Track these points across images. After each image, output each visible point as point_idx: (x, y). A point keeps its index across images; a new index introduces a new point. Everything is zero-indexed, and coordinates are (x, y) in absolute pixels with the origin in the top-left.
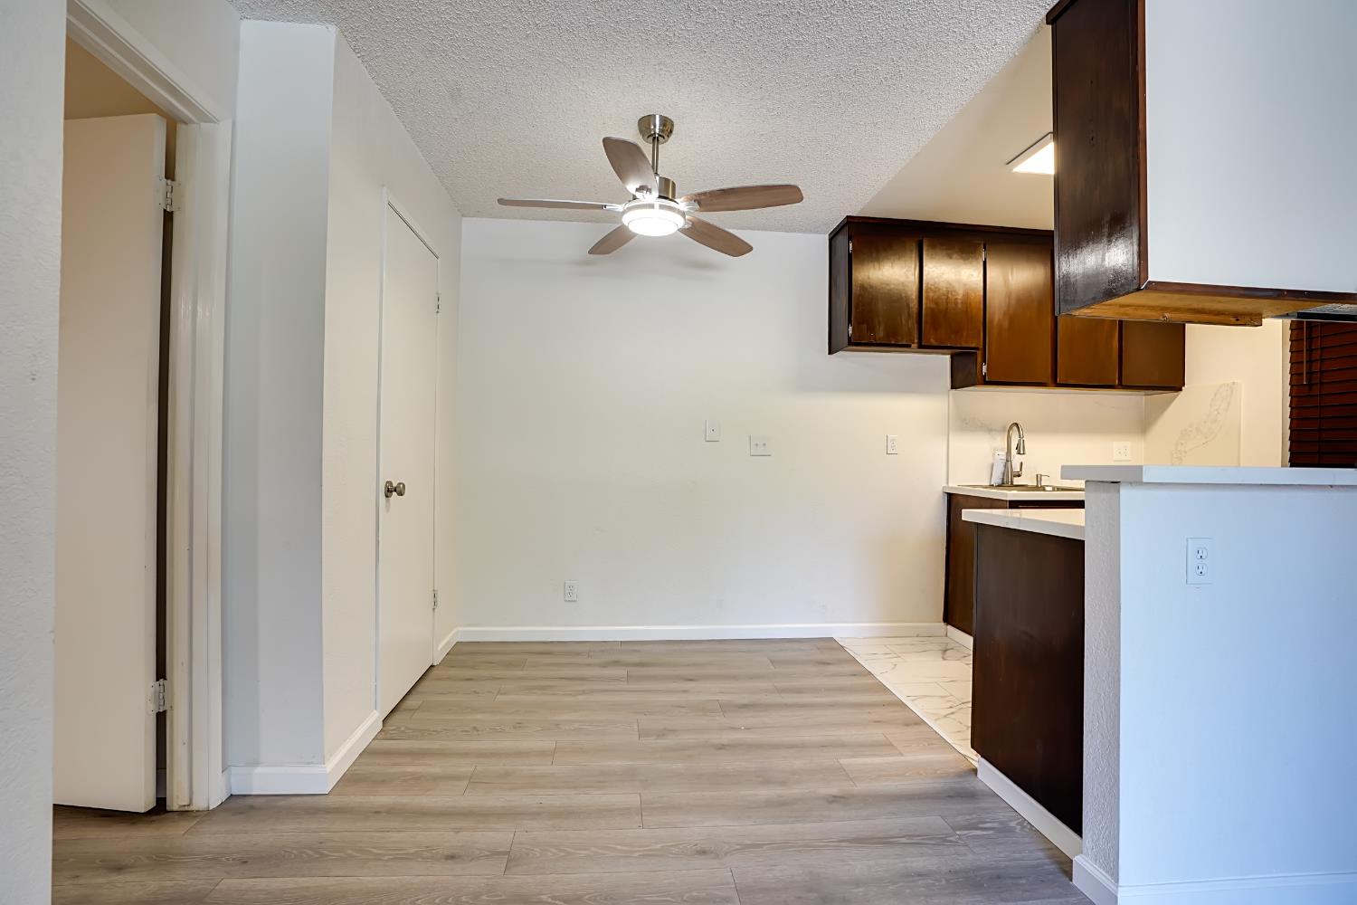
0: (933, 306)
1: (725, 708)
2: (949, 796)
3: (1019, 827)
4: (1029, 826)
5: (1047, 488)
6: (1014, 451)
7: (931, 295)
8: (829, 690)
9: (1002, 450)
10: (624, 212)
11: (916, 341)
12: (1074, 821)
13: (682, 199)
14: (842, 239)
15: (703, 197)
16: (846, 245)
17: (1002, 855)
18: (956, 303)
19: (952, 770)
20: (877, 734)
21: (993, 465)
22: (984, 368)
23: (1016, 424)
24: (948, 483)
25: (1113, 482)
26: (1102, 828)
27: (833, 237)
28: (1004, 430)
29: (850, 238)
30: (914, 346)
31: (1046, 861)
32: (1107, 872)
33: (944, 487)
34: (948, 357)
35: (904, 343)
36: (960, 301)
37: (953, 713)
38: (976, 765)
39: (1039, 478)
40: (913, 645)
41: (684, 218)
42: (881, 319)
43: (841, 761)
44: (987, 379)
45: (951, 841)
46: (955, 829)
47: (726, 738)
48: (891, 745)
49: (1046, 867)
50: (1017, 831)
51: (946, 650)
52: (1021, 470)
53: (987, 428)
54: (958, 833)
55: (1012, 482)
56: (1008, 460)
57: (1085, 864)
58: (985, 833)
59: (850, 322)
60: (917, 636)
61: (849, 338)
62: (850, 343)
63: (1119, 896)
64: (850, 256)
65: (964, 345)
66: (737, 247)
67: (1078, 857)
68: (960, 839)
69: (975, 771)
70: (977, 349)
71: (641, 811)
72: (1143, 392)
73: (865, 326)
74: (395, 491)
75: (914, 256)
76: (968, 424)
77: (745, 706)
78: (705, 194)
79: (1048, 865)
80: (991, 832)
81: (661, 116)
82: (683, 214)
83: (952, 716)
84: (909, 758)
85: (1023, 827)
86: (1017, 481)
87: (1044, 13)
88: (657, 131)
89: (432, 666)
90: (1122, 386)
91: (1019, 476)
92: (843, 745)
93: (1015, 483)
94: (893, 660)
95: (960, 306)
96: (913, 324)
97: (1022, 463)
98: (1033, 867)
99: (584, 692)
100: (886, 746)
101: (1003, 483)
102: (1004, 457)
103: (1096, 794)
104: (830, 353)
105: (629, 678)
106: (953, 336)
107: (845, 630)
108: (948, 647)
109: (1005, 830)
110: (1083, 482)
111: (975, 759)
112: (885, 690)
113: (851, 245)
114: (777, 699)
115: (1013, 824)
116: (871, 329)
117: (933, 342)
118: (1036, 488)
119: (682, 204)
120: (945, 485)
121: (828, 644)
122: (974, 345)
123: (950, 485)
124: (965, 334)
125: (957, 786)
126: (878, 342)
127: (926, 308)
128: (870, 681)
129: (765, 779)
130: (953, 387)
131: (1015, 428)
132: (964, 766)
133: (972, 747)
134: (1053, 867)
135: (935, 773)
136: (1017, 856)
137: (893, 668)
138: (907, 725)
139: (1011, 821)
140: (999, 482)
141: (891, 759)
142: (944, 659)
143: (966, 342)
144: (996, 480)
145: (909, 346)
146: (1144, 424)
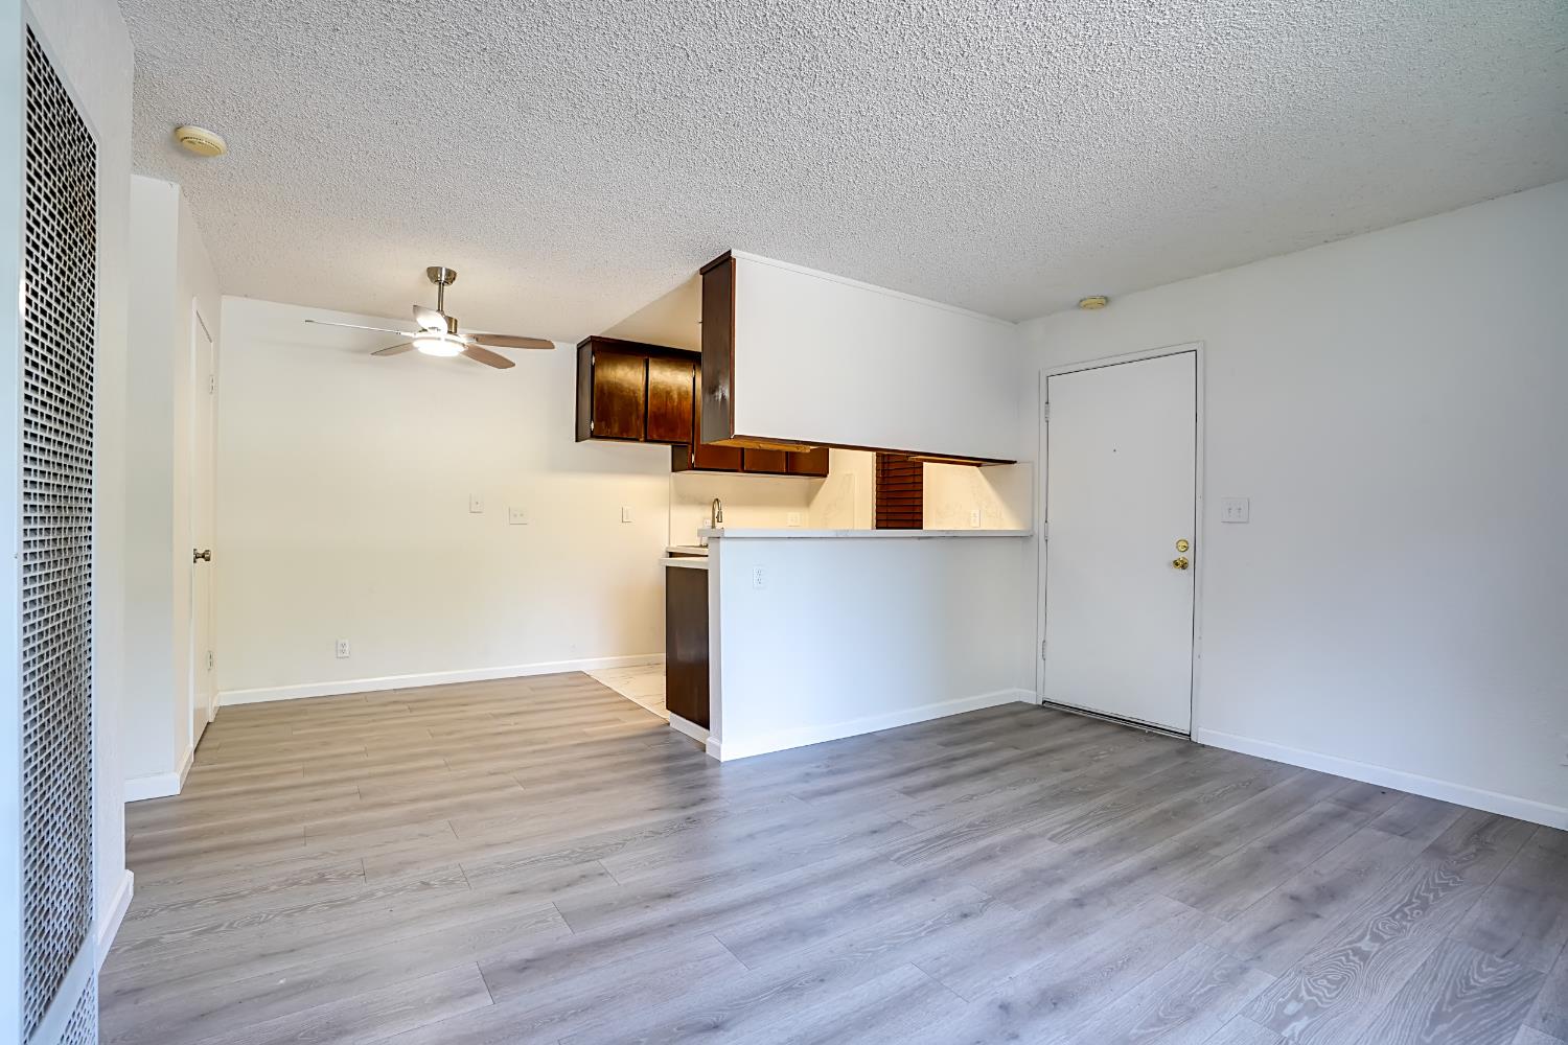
0: (656, 410)
1: (496, 716)
2: (650, 735)
7: (654, 401)
9: (708, 519)
10: (415, 339)
11: (643, 435)
12: (706, 724)
14: (588, 350)
16: (590, 356)
18: (673, 409)
19: (655, 723)
20: (611, 715)
22: (693, 458)
24: (669, 544)
25: (718, 537)
27: (580, 348)
28: (709, 504)
29: (593, 353)
30: (641, 439)
31: (695, 749)
32: (718, 738)
33: (667, 548)
34: (669, 448)
35: (635, 435)
36: (675, 407)
38: (668, 718)
42: (616, 416)
44: (696, 466)
47: (501, 729)
49: (695, 751)
53: (699, 502)
56: (713, 526)
58: (666, 745)
61: (592, 431)
62: (592, 435)
64: (593, 367)
65: (678, 440)
66: (504, 364)
68: (652, 749)
69: (668, 723)
70: (689, 443)
71: (447, 765)
73: (603, 423)
74: (203, 557)
75: (643, 370)
76: (683, 499)
79: (697, 750)
80: (670, 744)
81: (447, 270)
82: (464, 345)
84: (628, 723)
87: (698, 268)
88: (443, 279)
89: (209, 723)
90: (788, 473)
92: (586, 723)
95: (675, 411)
96: (640, 422)
98: (688, 751)
99: (374, 721)
102: (710, 525)
104: (577, 441)
105: (411, 710)
106: (670, 433)
107: (591, 664)
109: (678, 742)
111: (669, 715)
112: (618, 695)
113: (594, 358)
115: (684, 740)
116: (608, 426)
117: (655, 437)
119: (462, 338)
120: (668, 546)
121: (579, 676)
122: (686, 439)
123: (672, 545)
124: (680, 432)
126: (614, 434)
127: (650, 411)
129: (531, 743)
130: (673, 471)
131: (717, 503)
132: (661, 721)
133: (667, 708)
134: (699, 752)
135: (645, 727)
136: (681, 749)
143: (681, 437)
146: (808, 500)
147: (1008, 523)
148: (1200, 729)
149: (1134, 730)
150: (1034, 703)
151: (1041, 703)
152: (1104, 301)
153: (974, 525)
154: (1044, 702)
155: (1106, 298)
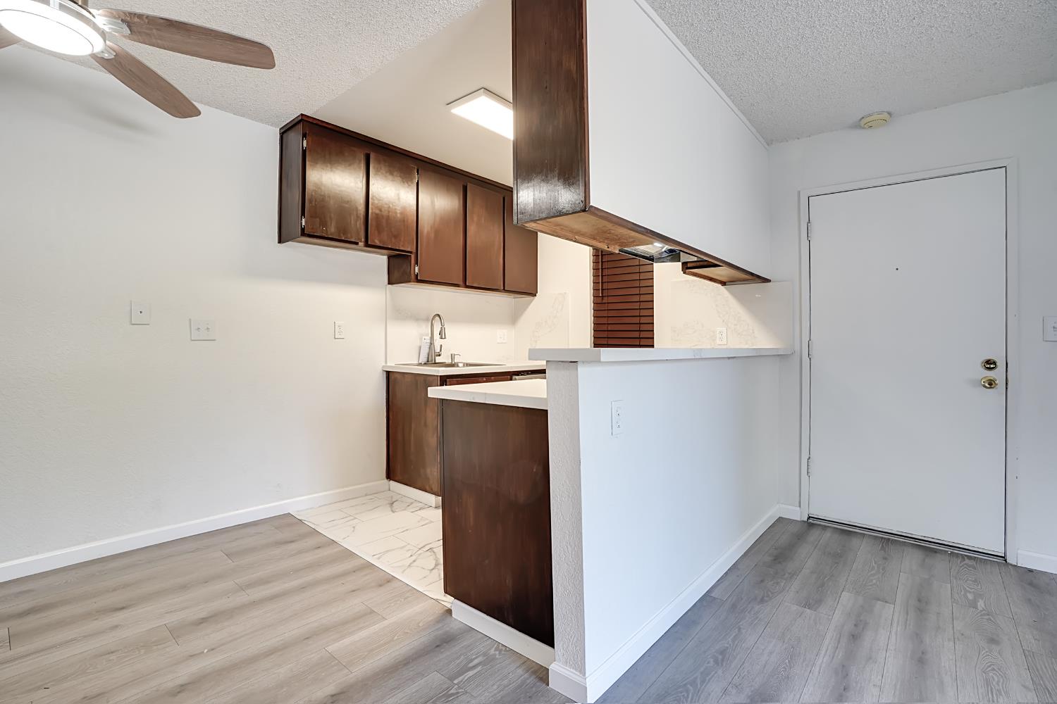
0: (377, 212)
2: (437, 646)
3: (497, 652)
4: (504, 648)
5: (461, 365)
6: (437, 336)
7: (376, 202)
8: (297, 571)
9: (427, 335)
11: (363, 240)
12: (546, 636)
13: (101, 11)
14: (295, 135)
15: (136, 20)
16: (297, 142)
17: (495, 687)
18: (396, 213)
19: (431, 618)
20: (355, 604)
21: (420, 347)
22: (417, 269)
23: (439, 315)
24: (386, 362)
25: (571, 362)
26: (571, 637)
27: (284, 132)
28: (428, 320)
29: (304, 136)
30: (361, 244)
31: (526, 676)
32: (576, 670)
33: (383, 367)
34: (385, 258)
35: (353, 240)
36: (398, 212)
37: (414, 561)
38: (449, 606)
39: (452, 357)
40: (364, 504)
41: (105, 42)
42: (332, 215)
43: (330, 649)
44: (419, 278)
45: (453, 694)
46: (451, 679)
47: (184, 674)
48: (372, 612)
49: (528, 681)
50: (497, 656)
51: (393, 503)
52: (441, 350)
53: (416, 318)
54: (455, 682)
55: (435, 360)
56: (431, 344)
57: (559, 669)
58: (475, 671)
59: (303, 214)
60: (366, 495)
61: (303, 230)
62: (303, 233)
63: (587, 686)
64: (304, 152)
65: (400, 248)
66: (179, 106)
67: (553, 665)
68: (459, 688)
69: (449, 612)
70: (411, 252)
72: (513, 295)
73: (318, 219)
75: (363, 166)
76: (401, 314)
77: (203, 621)
78: (140, 16)
79: (528, 679)
80: (479, 668)
82: (103, 34)
83: (415, 564)
84: (392, 619)
85: (500, 651)
86: (438, 360)
90: (505, 290)
91: (439, 355)
92: (325, 630)
93: (437, 361)
94: (351, 522)
95: (399, 215)
96: (360, 224)
97: (441, 346)
98: (520, 686)
100: (368, 614)
101: (428, 361)
102: (429, 341)
103: (564, 612)
104: (280, 241)
106: (393, 240)
107: (301, 504)
108: (394, 500)
109: (489, 660)
110: (545, 362)
111: (449, 601)
112: (352, 555)
113: (305, 142)
114: (243, 598)
115: (492, 652)
116: (324, 223)
117: (377, 243)
118: (452, 365)
120: (384, 364)
121: (286, 521)
122: (409, 250)
123: (388, 364)
124: (402, 239)
125: (440, 632)
126: (330, 236)
127: (372, 213)
128: (336, 550)
130: (389, 284)
131: (437, 318)
132: (439, 611)
133: (447, 591)
134: (532, 680)
135: (419, 626)
136: (506, 682)
137: (353, 531)
138: (381, 586)
139: (490, 649)
140: (425, 360)
141: (377, 627)
142: (393, 512)
143: (403, 246)
144: (423, 359)
145: (357, 244)
146: (514, 318)
147: (763, 341)
148: (1019, 551)
149: (935, 551)
150: (799, 520)
151: (806, 519)
152: (885, 116)
153: (718, 342)
154: (809, 518)
155: (889, 114)
